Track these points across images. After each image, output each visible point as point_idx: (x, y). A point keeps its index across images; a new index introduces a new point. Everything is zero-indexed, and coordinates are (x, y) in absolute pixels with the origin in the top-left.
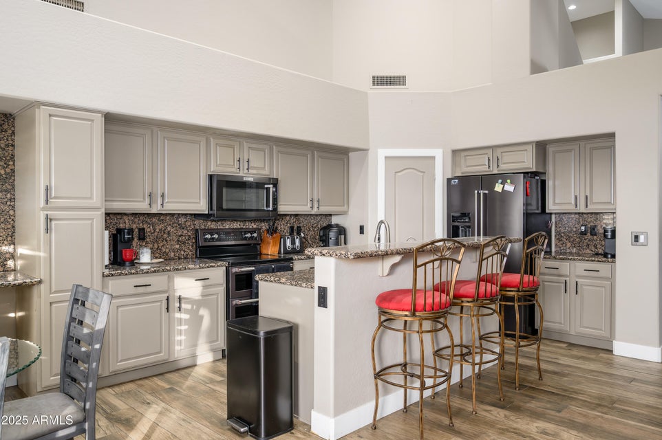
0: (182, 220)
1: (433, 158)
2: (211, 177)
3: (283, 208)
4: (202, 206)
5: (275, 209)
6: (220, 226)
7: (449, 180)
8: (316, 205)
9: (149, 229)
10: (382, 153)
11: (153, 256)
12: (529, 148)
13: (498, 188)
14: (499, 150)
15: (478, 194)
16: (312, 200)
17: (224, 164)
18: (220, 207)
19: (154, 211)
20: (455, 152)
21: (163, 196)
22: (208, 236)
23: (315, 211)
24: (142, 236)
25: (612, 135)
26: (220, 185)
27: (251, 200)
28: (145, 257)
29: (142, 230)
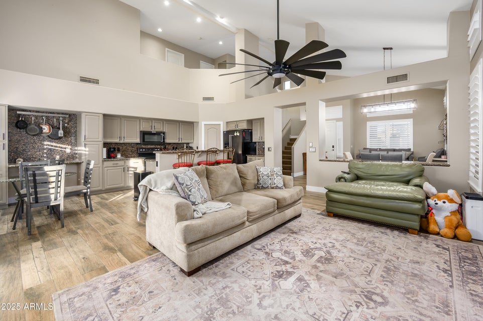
0: (133, 145)
1: (220, 124)
2: (141, 131)
3: (167, 141)
4: (138, 140)
5: (164, 141)
6: (146, 147)
7: (224, 132)
8: (180, 140)
9: (121, 148)
10: (203, 123)
11: (122, 155)
12: (245, 122)
13: (235, 134)
14: (238, 122)
15: (230, 136)
16: (179, 139)
17: (146, 127)
18: (144, 141)
19: (121, 142)
20: (227, 123)
21: (124, 137)
22: (141, 150)
23: (180, 142)
24: (119, 150)
25: (263, 118)
26: (144, 134)
27: (155, 139)
28: (119, 156)
29: (118, 148)
